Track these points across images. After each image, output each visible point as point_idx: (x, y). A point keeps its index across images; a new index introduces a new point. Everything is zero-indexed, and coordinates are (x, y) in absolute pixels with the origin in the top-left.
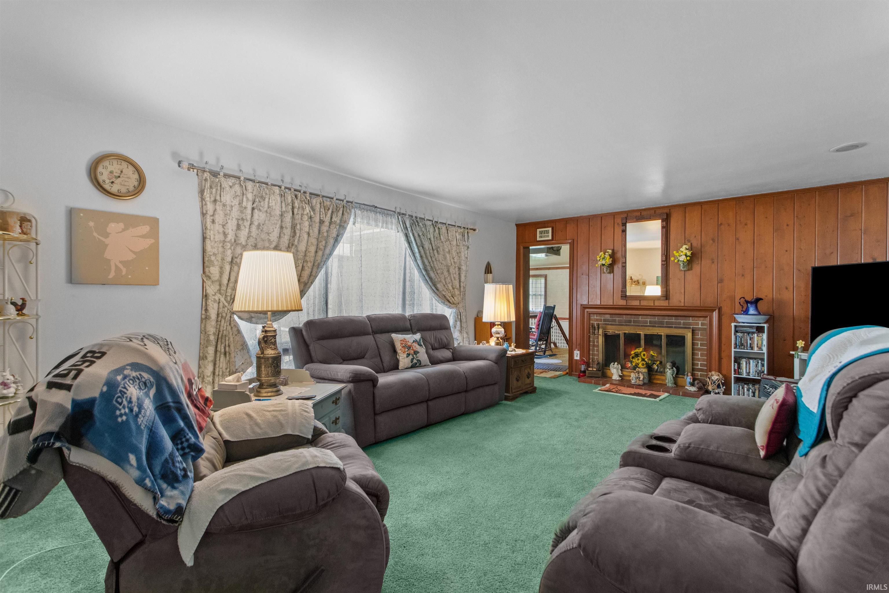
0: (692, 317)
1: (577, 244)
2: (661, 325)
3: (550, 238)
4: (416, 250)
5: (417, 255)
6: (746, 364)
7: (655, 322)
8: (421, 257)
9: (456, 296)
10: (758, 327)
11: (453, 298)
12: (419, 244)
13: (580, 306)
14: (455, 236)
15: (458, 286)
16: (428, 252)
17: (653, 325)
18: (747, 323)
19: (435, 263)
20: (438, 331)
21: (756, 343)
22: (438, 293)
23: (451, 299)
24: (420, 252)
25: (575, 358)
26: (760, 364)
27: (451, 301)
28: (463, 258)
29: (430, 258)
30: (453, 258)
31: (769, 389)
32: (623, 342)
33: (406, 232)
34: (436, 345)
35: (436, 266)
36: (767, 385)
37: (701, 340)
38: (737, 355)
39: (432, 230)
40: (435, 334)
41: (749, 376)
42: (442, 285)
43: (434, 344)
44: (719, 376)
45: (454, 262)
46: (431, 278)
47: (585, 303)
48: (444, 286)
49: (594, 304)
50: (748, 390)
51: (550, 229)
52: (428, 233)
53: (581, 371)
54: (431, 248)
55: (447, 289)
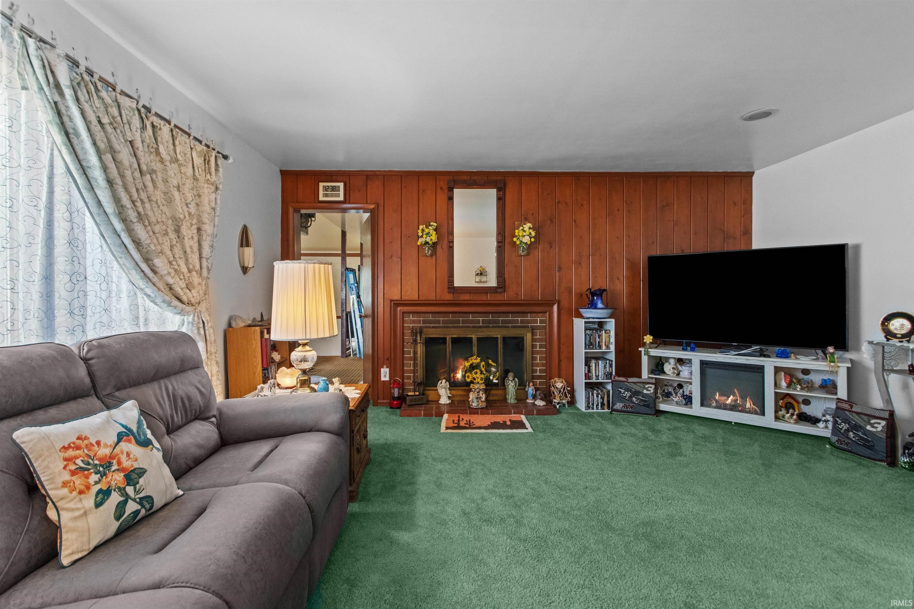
0: (530, 313)
1: (384, 212)
2: (495, 324)
3: (341, 198)
4: (93, 159)
5: (97, 174)
6: (596, 367)
7: (489, 322)
8: (110, 182)
9: (194, 288)
10: (599, 322)
11: (190, 291)
12: (102, 146)
13: (389, 303)
14: (189, 155)
15: (198, 267)
16: (128, 173)
17: (487, 325)
18: (597, 318)
19: (147, 205)
20: (178, 377)
21: (604, 341)
22: (155, 279)
23: (185, 294)
24: (105, 168)
25: (383, 379)
26: (608, 364)
27: (185, 299)
28: (207, 208)
29: (134, 191)
30: (187, 205)
31: (624, 393)
32: (450, 350)
33: (57, 98)
34: (178, 419)
35: (150, 213)
36: (621, 388)
37: (540, 340)
38: (589, 356)
39: (136, 122)
40: (170, 387)
41: (598, 379)
42: (166, 261)
43: (172, 417)
44: (562, 382)
45: (190, 214)
46: (137, 243)
47: (397, 297)
48: (170, 263)
49: (409, 299)
50: (597, 396)
51: (341, 185)
52: (127, 126)
53: (394, 397)
54: (136, 166)
55: (176, 270)
